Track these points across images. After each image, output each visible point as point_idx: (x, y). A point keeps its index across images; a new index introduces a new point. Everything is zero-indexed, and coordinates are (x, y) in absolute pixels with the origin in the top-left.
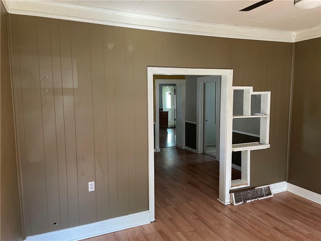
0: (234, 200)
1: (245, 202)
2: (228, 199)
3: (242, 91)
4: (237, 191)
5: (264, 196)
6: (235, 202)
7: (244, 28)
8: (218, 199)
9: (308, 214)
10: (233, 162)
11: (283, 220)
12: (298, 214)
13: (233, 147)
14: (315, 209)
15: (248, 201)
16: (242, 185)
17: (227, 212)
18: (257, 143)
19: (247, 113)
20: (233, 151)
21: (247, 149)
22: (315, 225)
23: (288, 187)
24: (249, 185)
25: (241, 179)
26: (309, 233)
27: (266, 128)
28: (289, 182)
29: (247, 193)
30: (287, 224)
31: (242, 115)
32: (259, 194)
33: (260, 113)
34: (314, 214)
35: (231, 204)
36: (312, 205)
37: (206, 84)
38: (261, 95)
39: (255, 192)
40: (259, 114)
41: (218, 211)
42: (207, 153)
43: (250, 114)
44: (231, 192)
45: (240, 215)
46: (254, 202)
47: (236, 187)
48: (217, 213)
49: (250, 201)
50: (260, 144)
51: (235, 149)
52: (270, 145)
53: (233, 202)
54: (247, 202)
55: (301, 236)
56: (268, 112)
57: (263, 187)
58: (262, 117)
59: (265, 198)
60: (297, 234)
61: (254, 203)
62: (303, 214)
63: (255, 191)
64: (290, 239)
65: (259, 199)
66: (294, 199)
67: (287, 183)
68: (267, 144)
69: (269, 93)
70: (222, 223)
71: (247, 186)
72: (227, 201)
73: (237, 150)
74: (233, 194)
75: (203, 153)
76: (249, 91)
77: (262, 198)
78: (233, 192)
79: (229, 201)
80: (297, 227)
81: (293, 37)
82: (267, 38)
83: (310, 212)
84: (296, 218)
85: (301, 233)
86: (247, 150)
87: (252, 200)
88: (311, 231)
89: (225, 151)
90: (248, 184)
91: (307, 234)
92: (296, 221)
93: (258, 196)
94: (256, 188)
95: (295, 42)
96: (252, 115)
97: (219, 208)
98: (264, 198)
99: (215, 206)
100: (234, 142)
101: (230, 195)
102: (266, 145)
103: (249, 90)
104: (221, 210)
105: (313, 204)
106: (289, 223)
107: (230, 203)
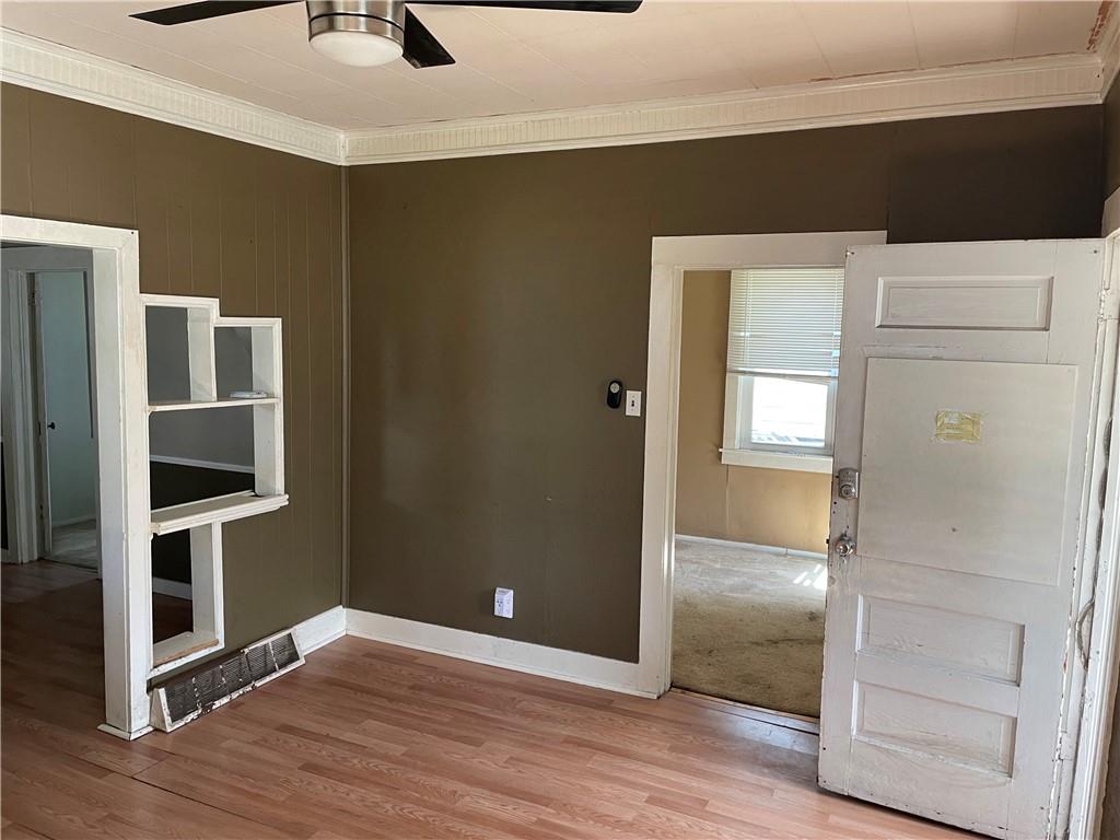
0: (166, 711)
1: (207, 708)
2: (140, 714)
3: (182, 313)
4: (180, 674)
5: (275, 670)
6: (168, 719)
7: (171, 84)
8: (101, 727)
9: (402, 692)
10: (155, 573)
11: (333, 733)
12: (377, 701)
13: (154, 519)
14: (423, 673)
15: (218, 704)
16: (195, 650)
17: (138, 764)
18: (247, 493)
19: (205, 392)
20: (155, 535)
21: (208, 521)
22: (423, 718)
23: (349, 622)
24: (221, 646)
25: (192, 631)
26: (405, 749)
27: (271, 444)
28: (350, 605)
29: (213, 674)
30: (343, 741)
31: (186, 398)
32: (257, 666)
33: (250, 389)
34: (421, 688)
35: (156, 730)
36: (416, 661)
37: (39, 278)
38: (250, 328)
39: (245, 665)
40: (248, 396)
41: (105, 771)
42: (57, 557)
43: (215, 394)
44: (152, 686)
45: (189, 761)
46: (241, 698)
47: (173, 663)
48: (100, 781)
49: (225, 700)
50: (257, 496)
51: (163, 524)
52: (287, 496)
53: (164, 721)
54: (214, 707)
55: (384, 766)
56: (278, 388)
57: (269, 641)
58: (261, 405)
59: (278, 675)
60: (374, 762)
61: (242, 704)
62: (391, 699)
63: (244, 659)
64: (352, 788)
65: (258, 684)
66: (368, 655)
67: (345, 610)
68: (279, 495)
69: (276, 324)
70: (117, 813)
71: (214, 649)
72: (139, 723)
73: (169, 527)
74: (162, 691)
75: (40, 559)
76: (205, 314)
77: (268, 679)
78: (159, 685)
79: (146, 721)
80: (370, 742)
81: (339, 147)
82: (256, 135)
83: (410, 684)
84: (370, 715)
85: (386, 758)
86: (211, 524)
87: (235, 695)
88: (413, 742)
89: (121, 537)
90: (217, 643)
91: (403, 755)
92: (371, 724)
93: (255, 674)
94: (246, 651)
95: (348, 165)
96: (220, 398)
97: (105, 757)
98: (274, 676)
99: (92, 756)
100: (156, 503)
101: (152, 697)
102: (272, 500)
103: (207, 311)
104: (112, 766)
105: (416, 658)
106: (348, 736)
107: (151, 729)
